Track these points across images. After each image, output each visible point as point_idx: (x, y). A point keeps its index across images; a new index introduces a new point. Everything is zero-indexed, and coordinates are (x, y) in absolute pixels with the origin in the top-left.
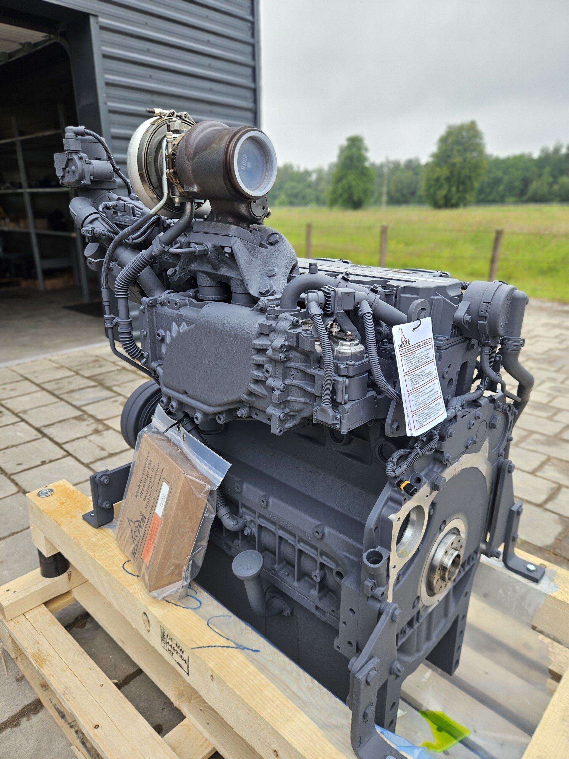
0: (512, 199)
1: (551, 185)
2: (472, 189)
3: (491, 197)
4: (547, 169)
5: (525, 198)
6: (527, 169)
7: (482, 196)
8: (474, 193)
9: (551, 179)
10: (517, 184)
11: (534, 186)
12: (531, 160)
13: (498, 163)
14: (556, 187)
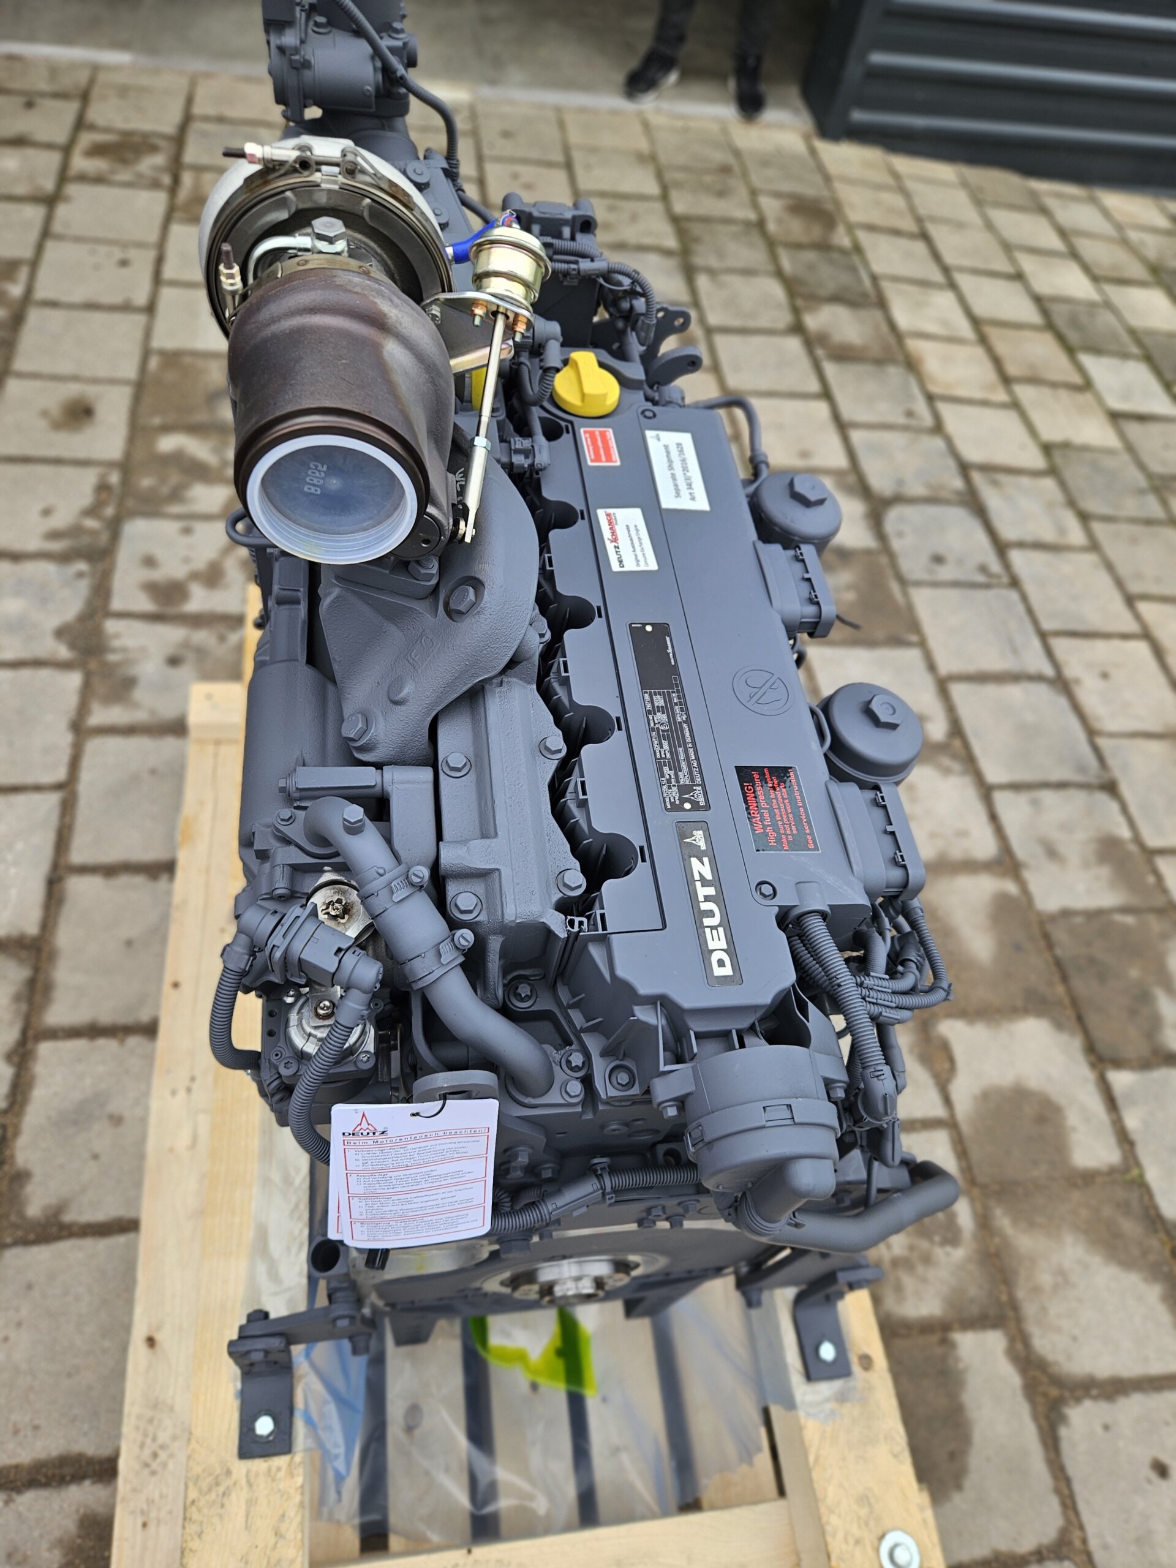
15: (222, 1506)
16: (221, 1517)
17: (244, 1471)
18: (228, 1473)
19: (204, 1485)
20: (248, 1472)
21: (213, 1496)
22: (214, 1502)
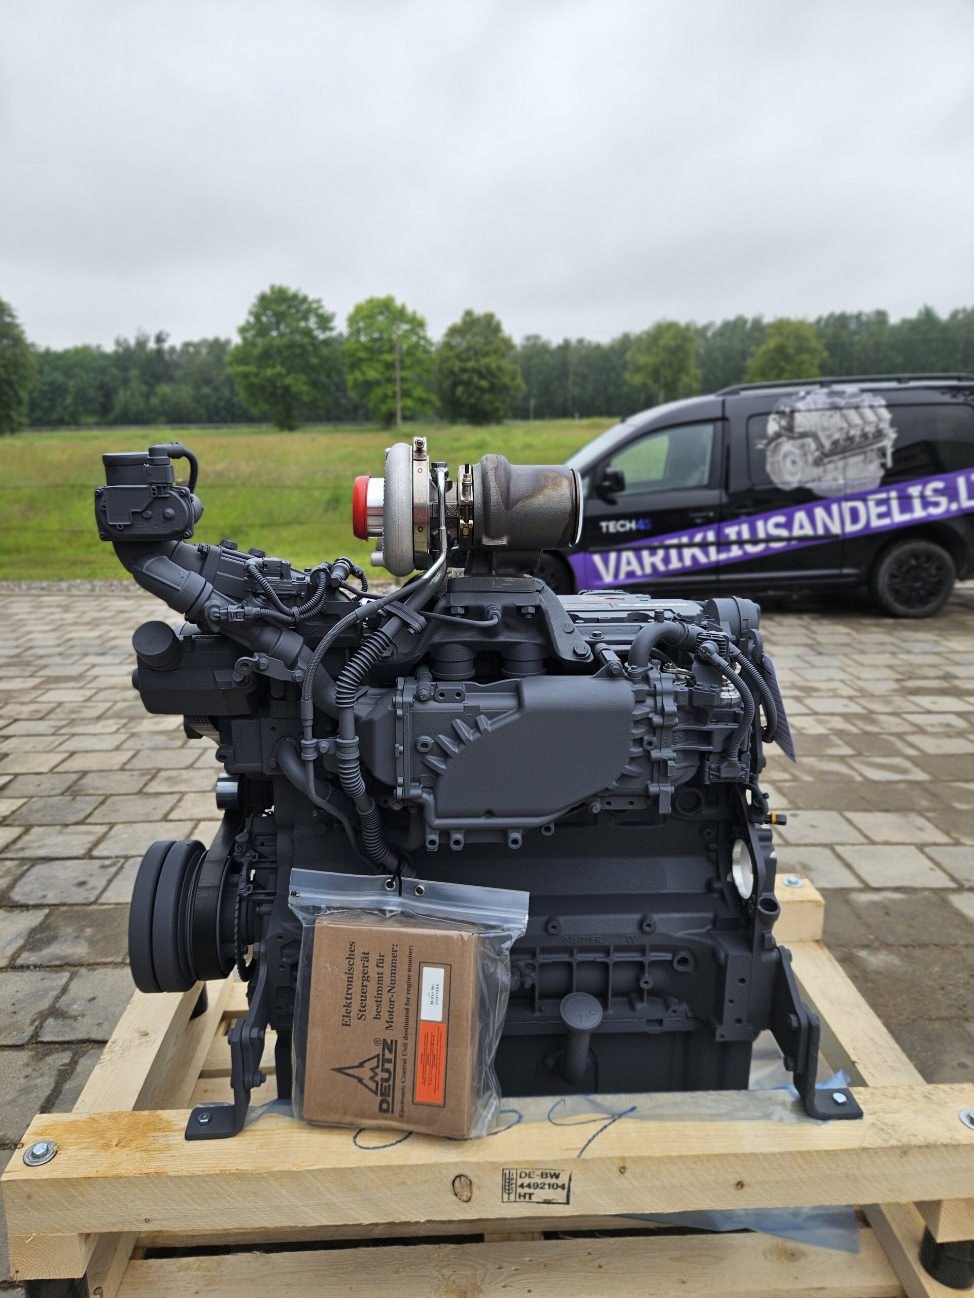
0: (91, 420)
1: (147, 396)
2: (20, 403)
3: (55, 416)
4: (134, 373)
5: (111, 416)
6: (103, 370)
7: (38, 414)
8: (24, 409)
9: (144, 388)
10: (92, 393)
11: (122, 396)
12: (104, 356)
13: (49, 358)
14: (155, 401)
15: (893, 1126)
16: (899, 1126)
17: (869, 1116)
18: (873, 1124)
19: (887, 1136)
20: (868, 1114)
21: (890, 1131)
22: (893, 1130)
